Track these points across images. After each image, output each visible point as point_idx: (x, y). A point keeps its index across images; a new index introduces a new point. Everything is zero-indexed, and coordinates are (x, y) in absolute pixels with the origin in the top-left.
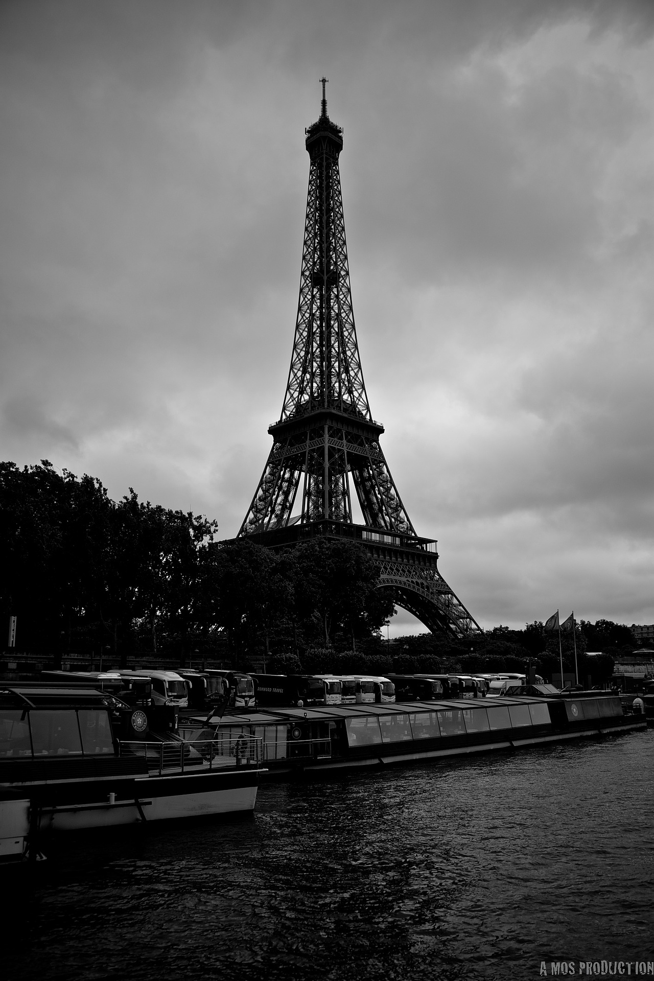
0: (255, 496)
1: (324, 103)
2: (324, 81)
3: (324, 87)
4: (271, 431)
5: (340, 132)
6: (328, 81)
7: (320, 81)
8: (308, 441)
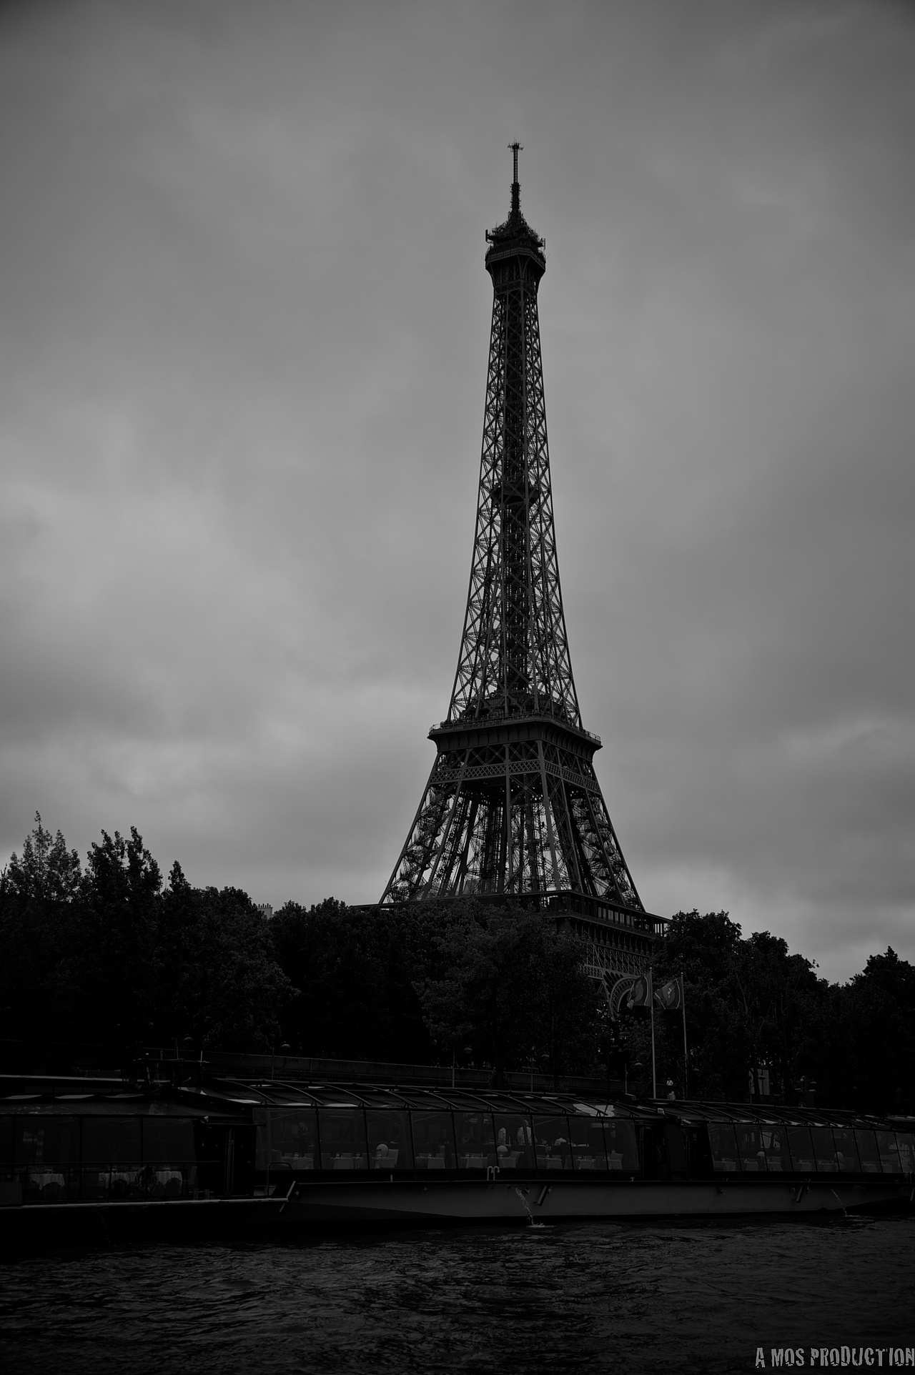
0: (410, 837)
1: (516, 188)
2: (516, 147)
3: (515, 160)
4: (434, 736)
5: (541, 245)
6: (522, 149)
7: (509, 146)
8: (507, 762)
